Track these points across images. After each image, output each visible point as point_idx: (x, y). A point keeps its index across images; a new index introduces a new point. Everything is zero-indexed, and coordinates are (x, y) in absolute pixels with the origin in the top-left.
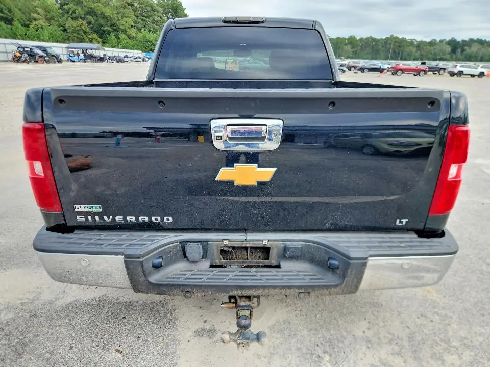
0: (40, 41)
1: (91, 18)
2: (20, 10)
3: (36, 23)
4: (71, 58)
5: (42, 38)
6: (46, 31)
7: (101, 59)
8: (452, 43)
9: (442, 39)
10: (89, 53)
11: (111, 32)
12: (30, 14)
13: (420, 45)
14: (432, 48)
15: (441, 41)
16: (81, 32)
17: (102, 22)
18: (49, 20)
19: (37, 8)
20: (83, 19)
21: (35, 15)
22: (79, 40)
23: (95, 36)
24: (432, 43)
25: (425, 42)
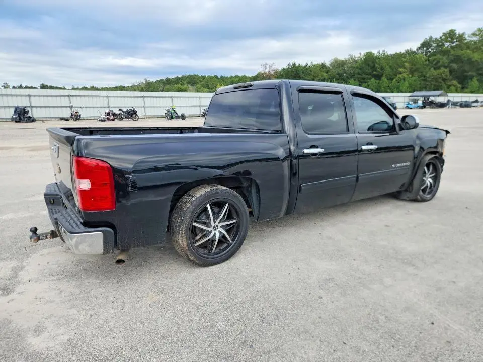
0: (398, 92)
1: (455, 66)
2: (390, 67)
3: (400, 76)
4: (409, 105)
5: (401, 88)
6: (407, 83)
7: (442, 105)
10: (430, 100)
11: (473, 77)
12: (397, 70)
16: (440, 80)
17: (467, 68)
18: (412, 72)
19: (405, 64)
20: (446, 67)
21: (401, 70)
22: (435, 88)
23: (455, 82)
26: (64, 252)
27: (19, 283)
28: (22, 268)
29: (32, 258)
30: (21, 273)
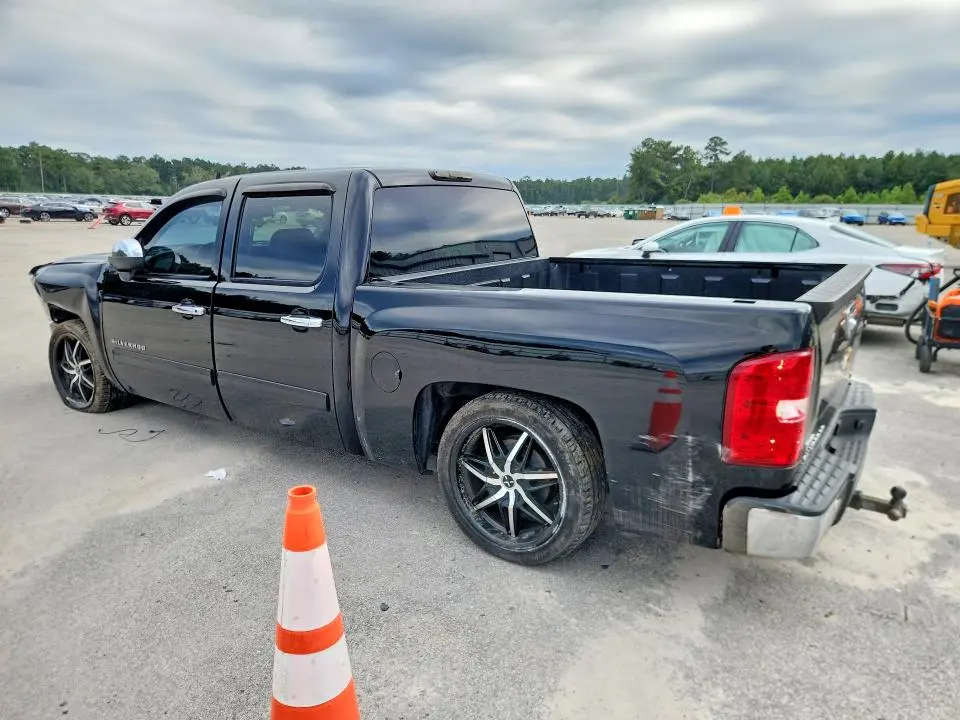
8: (156, 164)
9: (138, 156)
13: (98, 165)
14: (124, 173)
15: (137, 160)
24: (121, 163)
25: (105, 160)
26: (824, 558)
27: (932, 543)
28: (923, 567)
29: (896, 582)
30: (926, 559)
